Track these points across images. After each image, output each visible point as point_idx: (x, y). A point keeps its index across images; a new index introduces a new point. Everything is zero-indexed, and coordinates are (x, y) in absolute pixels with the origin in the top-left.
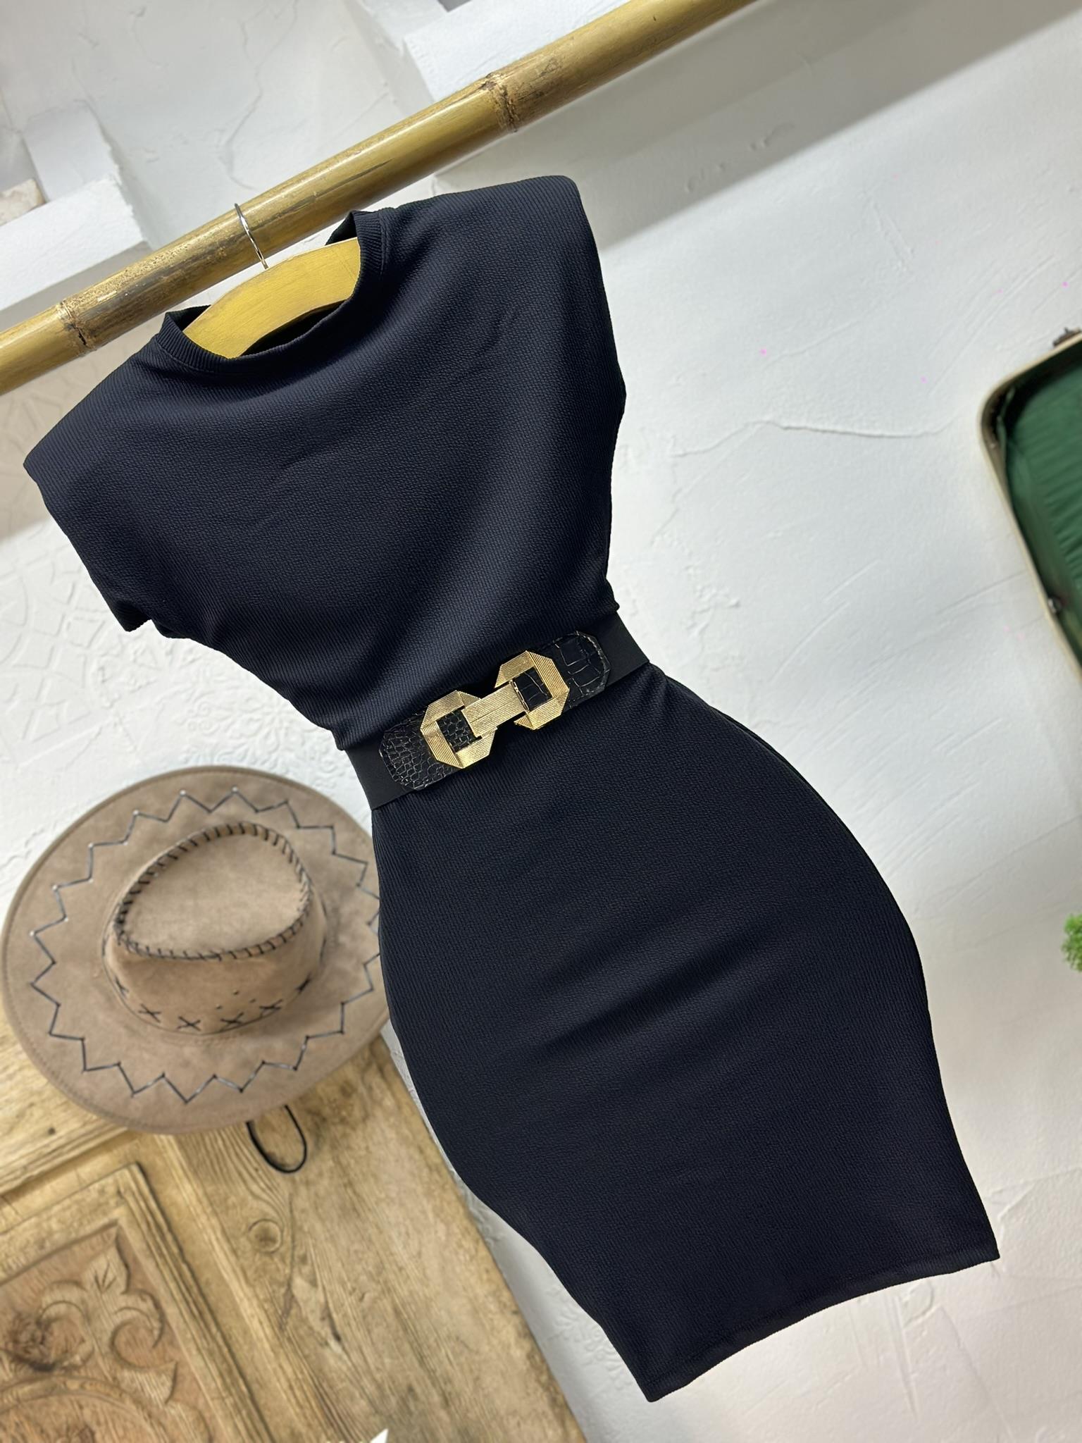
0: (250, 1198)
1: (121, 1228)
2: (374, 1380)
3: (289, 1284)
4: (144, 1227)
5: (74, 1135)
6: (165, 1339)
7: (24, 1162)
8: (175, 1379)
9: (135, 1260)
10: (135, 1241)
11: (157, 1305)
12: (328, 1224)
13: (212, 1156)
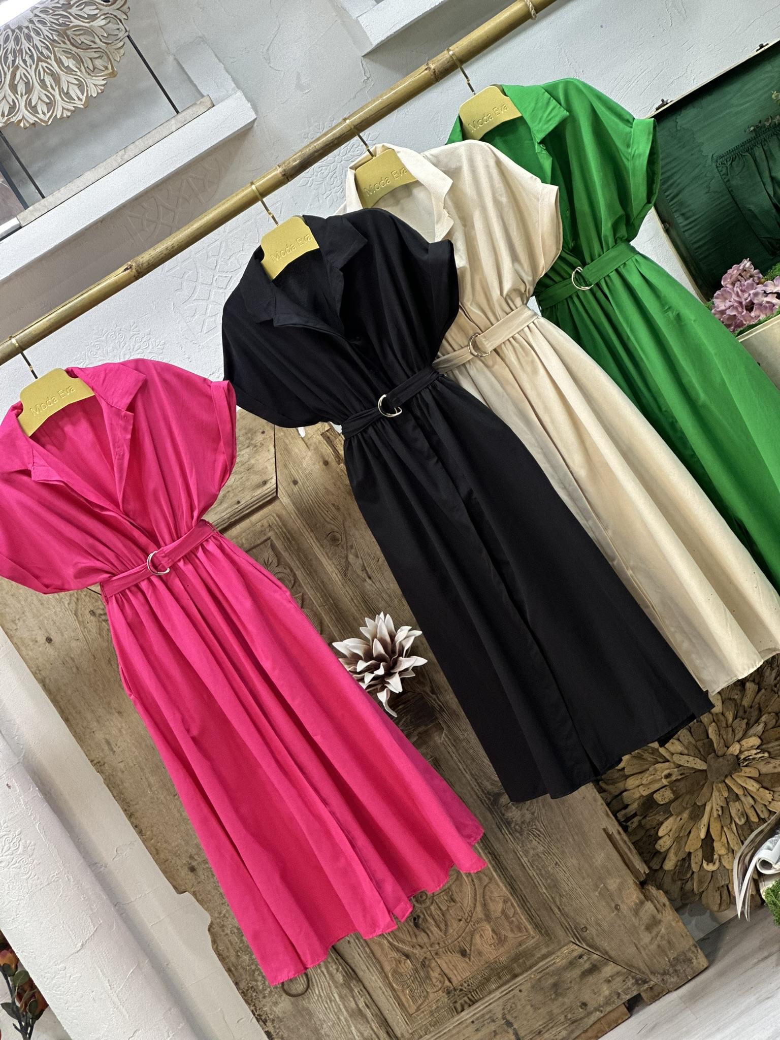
0: (326, 523)
1: (272, 541)
2: (387, 593)
3: (347, 557)
4: (282, 539)
5: (248, 503)
6: (296, 585)
7: (228, 515)
8: (303, 600)
9: (280, 552)
10: (279, 545)
11: (291, 570)
12: (360, 531)
13: (308, 507)
